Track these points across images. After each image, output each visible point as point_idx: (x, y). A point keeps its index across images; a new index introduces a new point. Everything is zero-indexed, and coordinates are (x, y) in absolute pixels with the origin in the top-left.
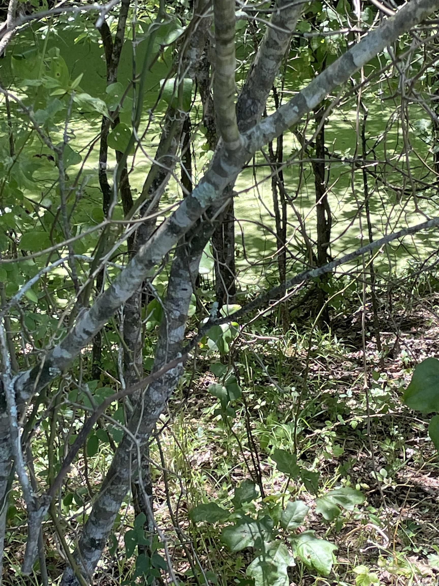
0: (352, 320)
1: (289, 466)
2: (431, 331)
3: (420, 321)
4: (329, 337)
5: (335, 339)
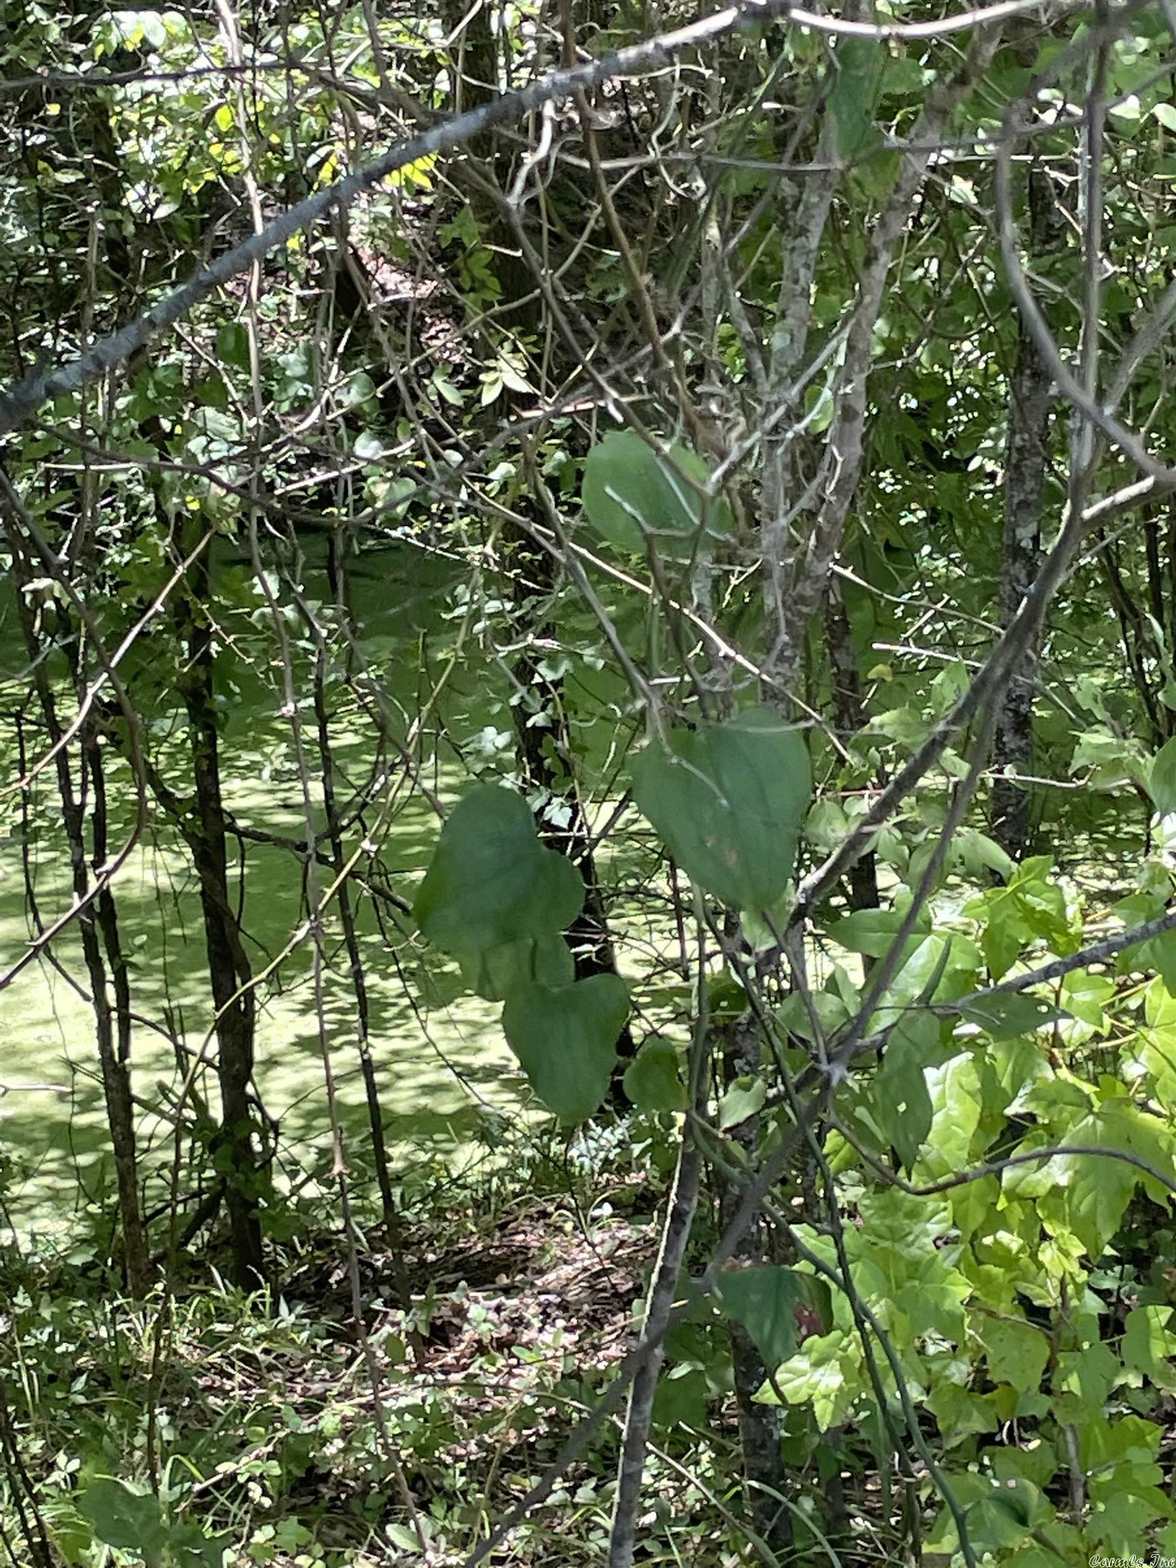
0: (330, 1274)
1: (136, 1529)
2: (551, 1276)
3: (520, 1257)
4: (264, 1304)
5: (283, 1308)
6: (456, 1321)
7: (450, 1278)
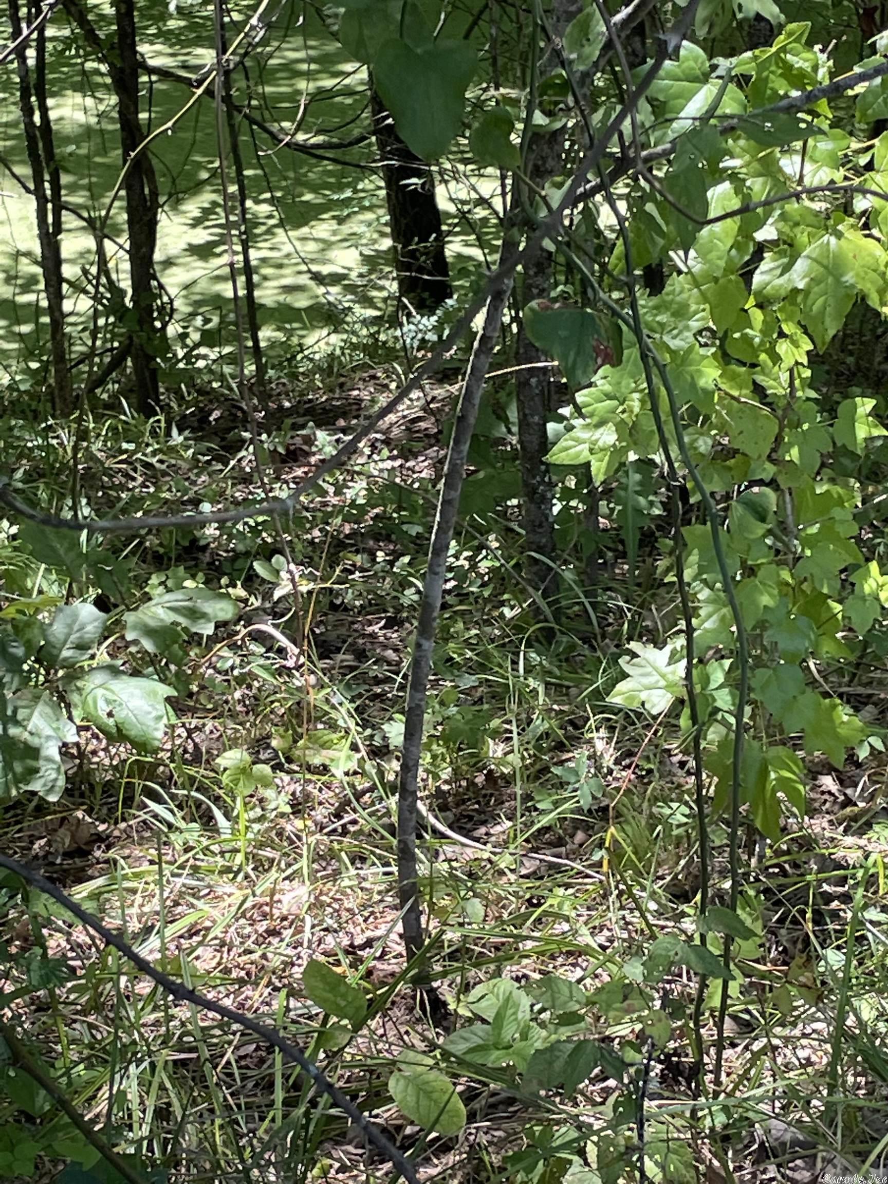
1: (62, 551)
3: (355, 407)
4: (160, 428)
5: (175, 432)
6: (306, 448)
7: (301, 420)
